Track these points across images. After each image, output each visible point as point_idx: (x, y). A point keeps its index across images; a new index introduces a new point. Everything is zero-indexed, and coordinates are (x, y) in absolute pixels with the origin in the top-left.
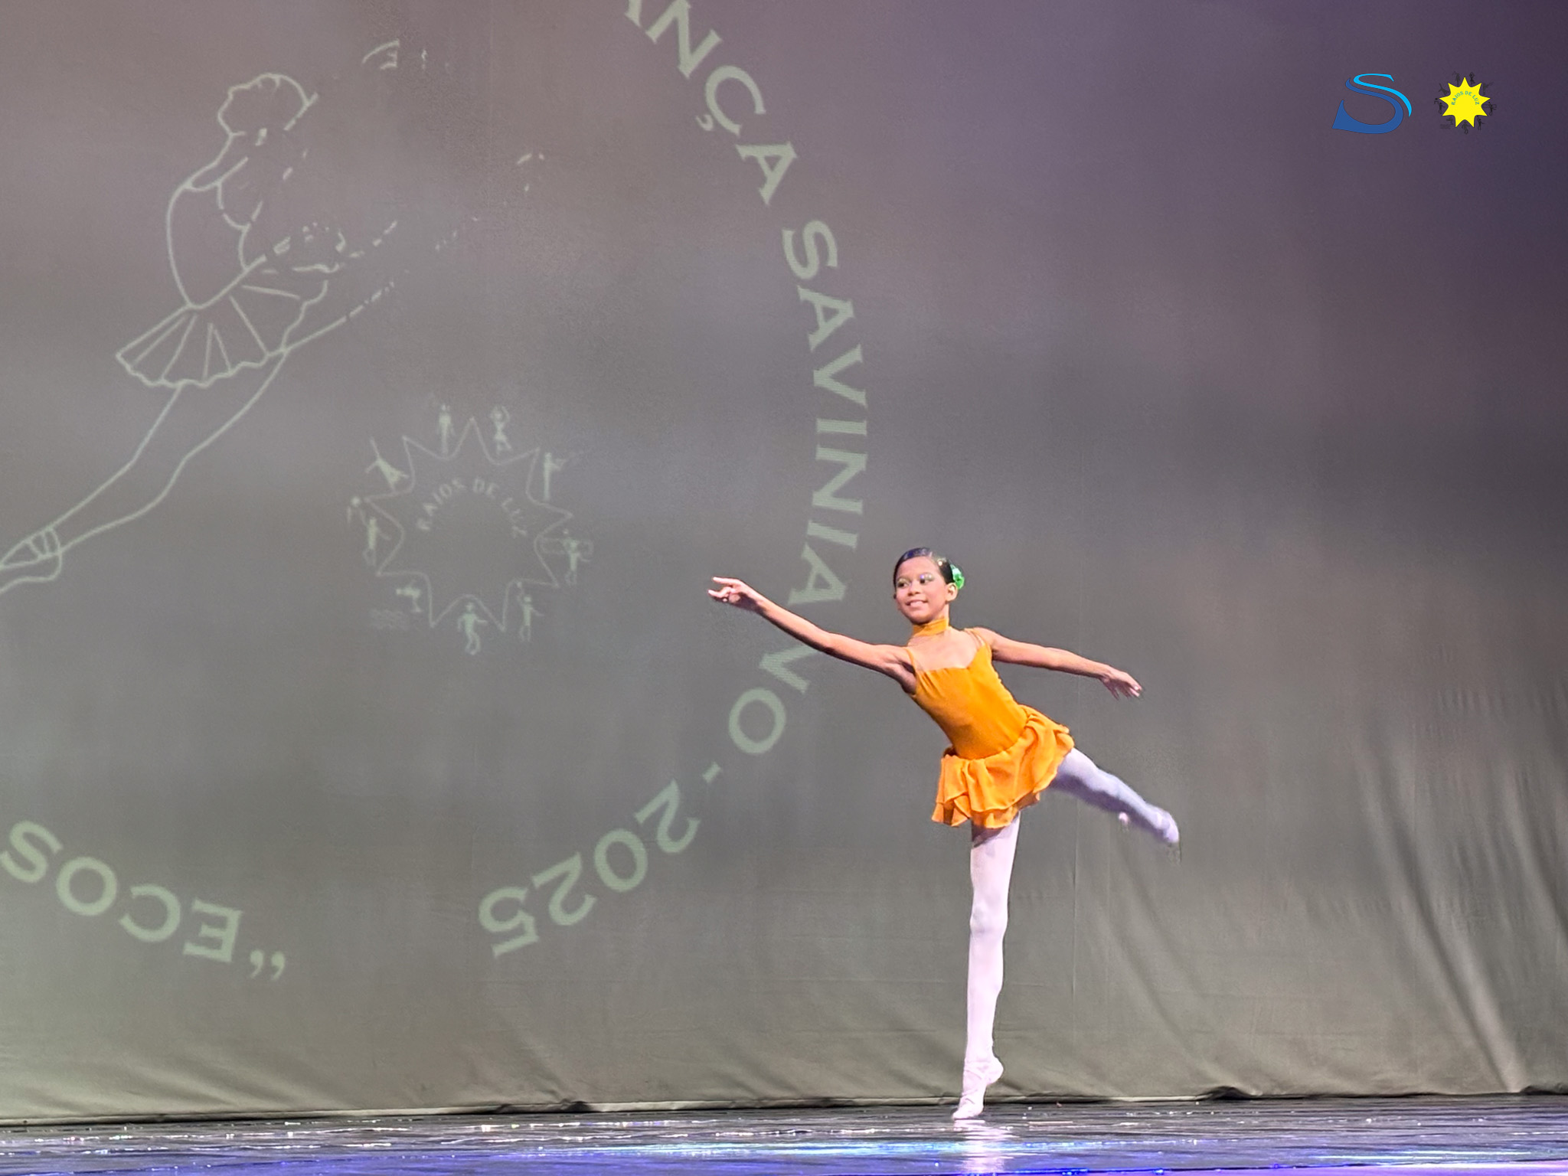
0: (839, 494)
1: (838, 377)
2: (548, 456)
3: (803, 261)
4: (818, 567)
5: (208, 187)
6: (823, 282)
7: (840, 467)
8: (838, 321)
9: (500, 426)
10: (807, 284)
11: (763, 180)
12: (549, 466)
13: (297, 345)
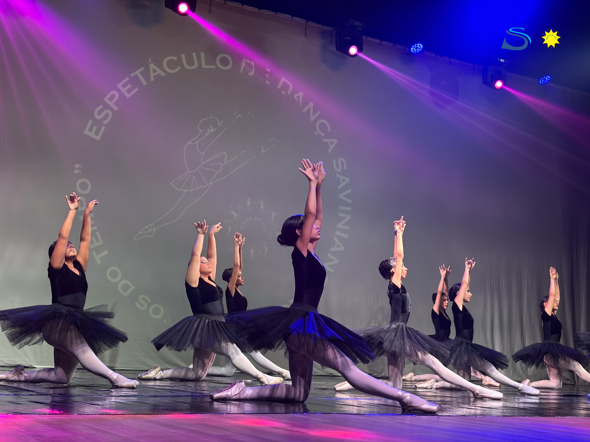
0: (344, 225)
1: (344, 196)
2: (273, 212)
3: (338, 167)
4: (338, 242)
5: (194, 143)
6: (343, 173)
7: (344, 218)
8: (345, 183)
9: (262, 204)
10: (339, 173)
11: (329, 147)
12: (273, 214)
13: (213, 183)
